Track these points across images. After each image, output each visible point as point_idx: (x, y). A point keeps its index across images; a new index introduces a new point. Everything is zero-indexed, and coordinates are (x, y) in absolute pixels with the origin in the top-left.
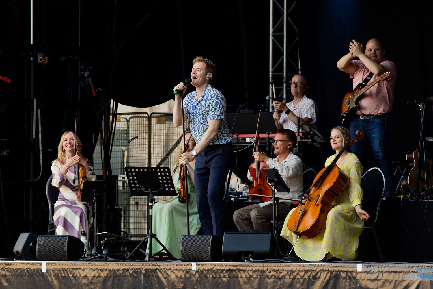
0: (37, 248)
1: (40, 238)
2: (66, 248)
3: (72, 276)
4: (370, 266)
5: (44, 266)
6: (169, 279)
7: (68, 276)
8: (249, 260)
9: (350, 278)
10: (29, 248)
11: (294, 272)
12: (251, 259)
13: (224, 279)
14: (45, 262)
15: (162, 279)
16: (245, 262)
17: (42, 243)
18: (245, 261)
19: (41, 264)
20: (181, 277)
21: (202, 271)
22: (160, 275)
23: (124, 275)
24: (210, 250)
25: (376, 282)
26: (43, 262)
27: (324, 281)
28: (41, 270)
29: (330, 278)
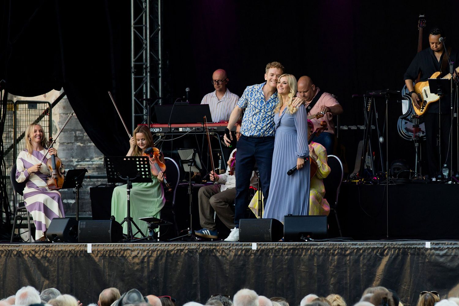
0: (79, 231)
1: (82, 223)
2: (110, 231)
4: (439, 243)
5: (89, 248)
8: (309, 240)
9: (418, 254)
10: (69, 232)
11: (360, 249)
12: (311, 239)
13: (286, 257)
14: (91, 244)
16: (306, 242)
17: (84, 226)
18: (306, 240)
19: (86, 246)
21: (263, 251)
24: (270, 232)
25: (445, 257)
26: (88, 244)
27: (391, 258)
28: (86, 251)
29: (398, 254)
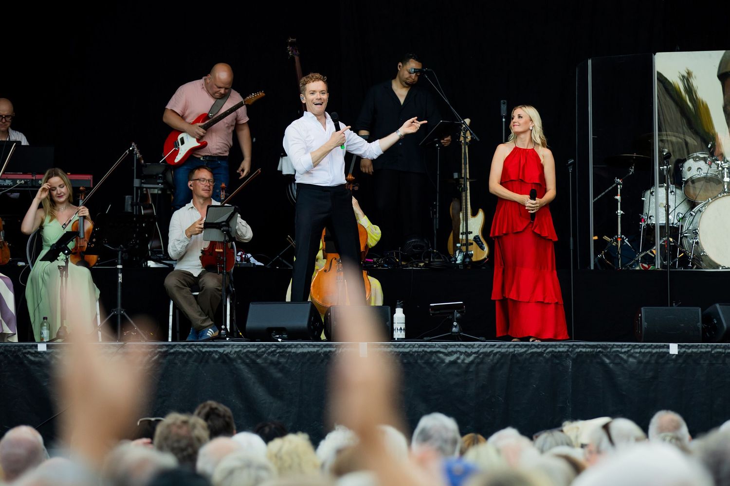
3: (424, 363)
6: (626, 365)
7: (416, 362)
15: (611, 365)
20: (648, 363)
22: (607, 361)
23: (533, 360)
